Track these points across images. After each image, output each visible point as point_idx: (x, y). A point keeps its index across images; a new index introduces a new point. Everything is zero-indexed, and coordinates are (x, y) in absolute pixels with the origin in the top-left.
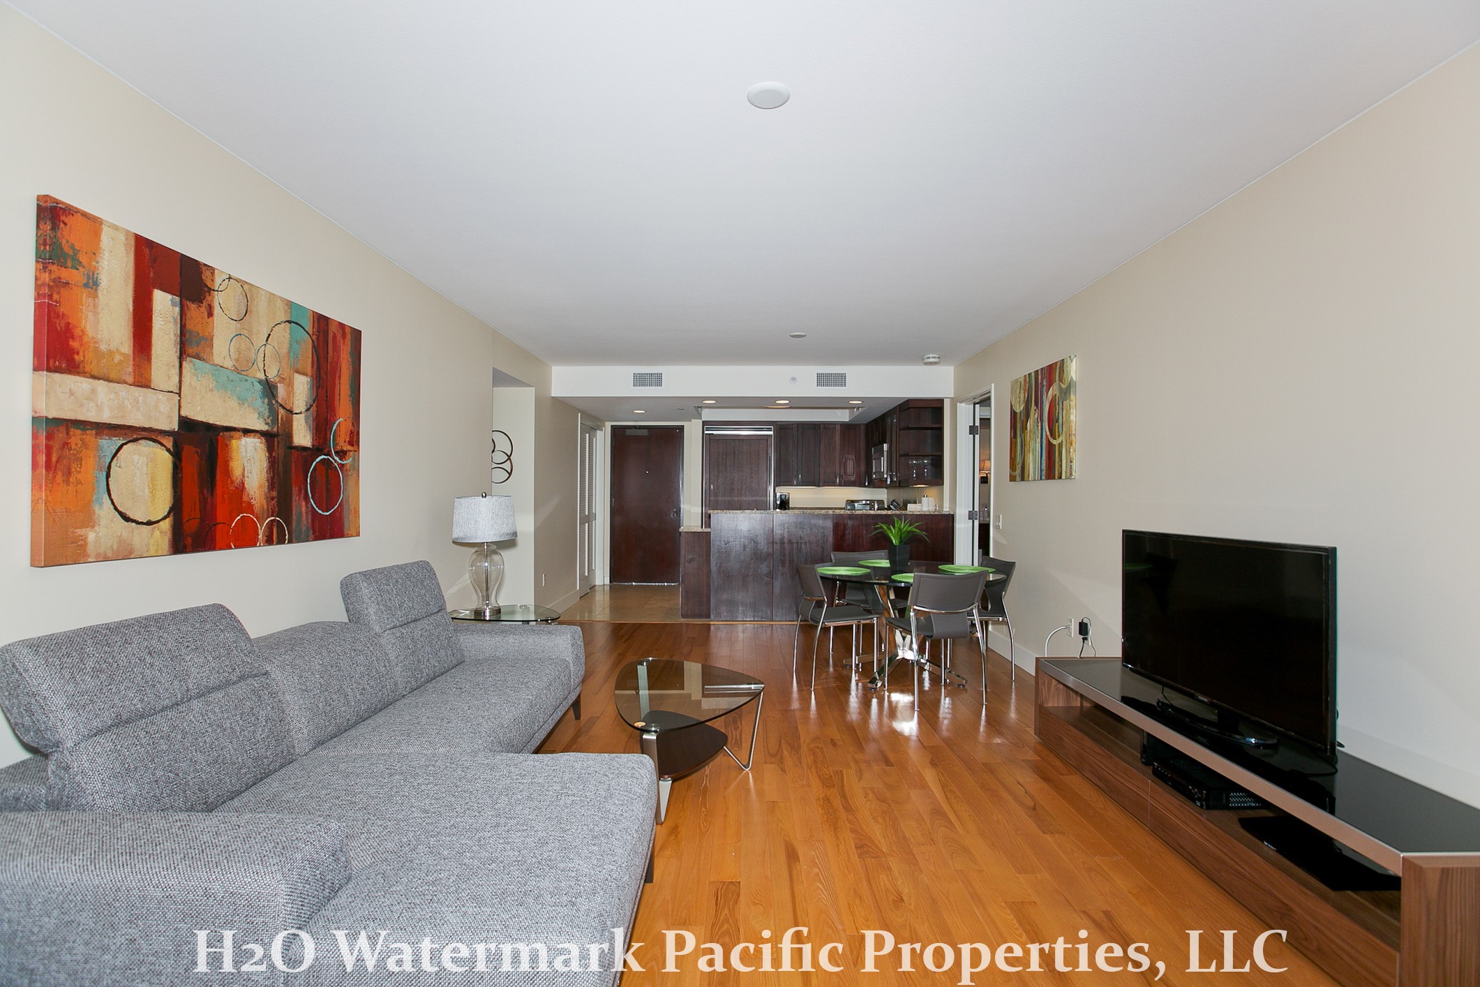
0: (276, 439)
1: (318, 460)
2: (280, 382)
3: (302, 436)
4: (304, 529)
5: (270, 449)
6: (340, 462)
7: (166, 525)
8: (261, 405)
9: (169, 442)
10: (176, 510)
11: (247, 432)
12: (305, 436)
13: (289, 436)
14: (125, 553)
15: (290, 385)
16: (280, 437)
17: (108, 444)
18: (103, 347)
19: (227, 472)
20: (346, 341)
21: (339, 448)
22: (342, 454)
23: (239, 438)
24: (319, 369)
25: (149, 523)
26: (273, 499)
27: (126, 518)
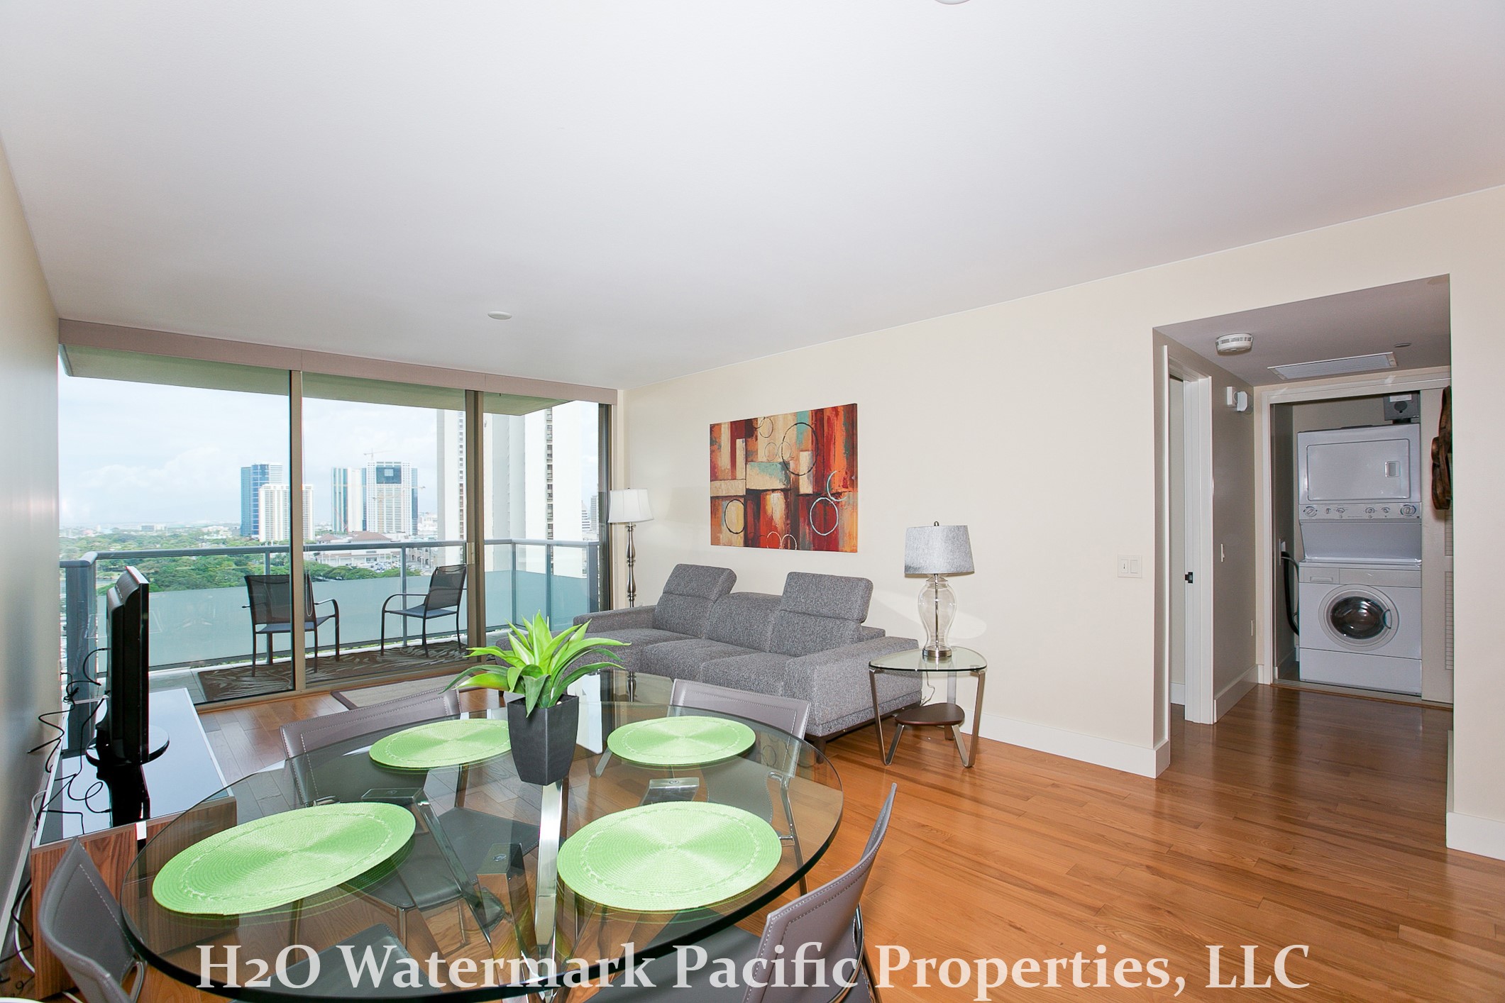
0: (790, 492)
1: (817, 501)
2: (791, 460)
3: (806, 487)
4: (807, 543)
5: (786, 498)
6: (835, 500)
7: (742, 534)
8: (781, 475)
9: (742, 500)
10: (745, 528)
11: (773, 490)
12: (807, 488)
13: (798, 489)
14: (730, 544)
15: (797, 459)
16: (792, 491)
17: (725, 503)
18: (723, 469)
19: (765, 512)
20: (839, 417)
21: (834, 491)
22: (837, 495)
23: (770, 494)
24: (817, 443)
25: (737, 533)
26: (788, 524)
27: (730, 531)
